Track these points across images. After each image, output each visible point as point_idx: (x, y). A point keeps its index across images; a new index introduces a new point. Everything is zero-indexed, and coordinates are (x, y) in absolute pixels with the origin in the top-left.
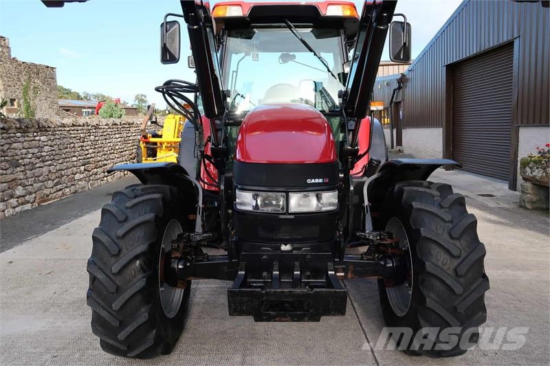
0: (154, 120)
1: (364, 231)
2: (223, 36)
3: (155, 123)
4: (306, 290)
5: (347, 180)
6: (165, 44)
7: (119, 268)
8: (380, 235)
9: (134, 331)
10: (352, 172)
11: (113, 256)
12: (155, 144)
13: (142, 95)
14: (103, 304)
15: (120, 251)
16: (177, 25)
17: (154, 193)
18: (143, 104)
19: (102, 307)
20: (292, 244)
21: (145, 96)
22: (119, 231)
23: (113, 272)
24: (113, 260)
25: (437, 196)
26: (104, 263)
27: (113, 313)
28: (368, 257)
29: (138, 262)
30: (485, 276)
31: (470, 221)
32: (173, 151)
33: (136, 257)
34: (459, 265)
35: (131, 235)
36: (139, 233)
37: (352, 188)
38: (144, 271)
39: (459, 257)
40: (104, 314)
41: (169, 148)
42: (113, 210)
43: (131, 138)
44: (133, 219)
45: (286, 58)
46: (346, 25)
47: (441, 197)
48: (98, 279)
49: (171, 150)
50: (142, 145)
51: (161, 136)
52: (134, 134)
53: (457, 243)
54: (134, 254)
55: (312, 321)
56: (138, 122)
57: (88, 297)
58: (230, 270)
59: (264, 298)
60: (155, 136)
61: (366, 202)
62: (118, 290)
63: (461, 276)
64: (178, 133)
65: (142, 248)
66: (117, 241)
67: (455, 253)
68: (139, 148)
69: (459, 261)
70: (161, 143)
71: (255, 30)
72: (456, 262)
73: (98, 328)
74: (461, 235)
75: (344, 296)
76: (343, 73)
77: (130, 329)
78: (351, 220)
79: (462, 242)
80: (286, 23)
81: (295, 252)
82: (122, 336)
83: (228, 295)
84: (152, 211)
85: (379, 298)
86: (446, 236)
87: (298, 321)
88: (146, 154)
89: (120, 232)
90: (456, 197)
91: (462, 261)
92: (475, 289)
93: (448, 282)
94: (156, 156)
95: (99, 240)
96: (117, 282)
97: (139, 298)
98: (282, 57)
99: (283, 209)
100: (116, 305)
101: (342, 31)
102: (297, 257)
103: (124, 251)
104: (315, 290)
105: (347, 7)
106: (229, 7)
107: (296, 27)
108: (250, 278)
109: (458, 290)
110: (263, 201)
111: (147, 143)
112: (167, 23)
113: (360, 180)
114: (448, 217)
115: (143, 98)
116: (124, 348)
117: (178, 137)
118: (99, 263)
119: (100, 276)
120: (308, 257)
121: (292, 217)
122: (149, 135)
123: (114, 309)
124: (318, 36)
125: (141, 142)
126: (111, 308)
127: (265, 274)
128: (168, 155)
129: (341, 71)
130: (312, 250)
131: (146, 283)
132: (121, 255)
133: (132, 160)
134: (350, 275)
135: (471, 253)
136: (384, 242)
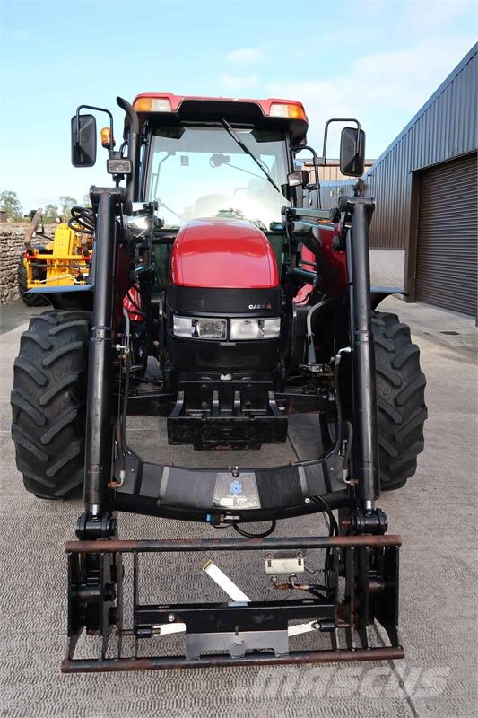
0: (40, 230)
1: (306, 363)
2: (146, 134)
3: (41, 233)
4: (247, 418)
5: (290, 306)
6: (78, 144)
7: (47, 399)
8: (323, 369)
9: (65, 466)
10: (294, 299)
11: (41, 386)
12: (44, 262)
13: (10, 193)
14: (31, 438)
15: (47, 381)
16: (92, 120)
17: (78, 319)
18: (13, 206)
19: (30, 441)
20: (232, 374)
21: (15, 194)
22: (45, 359)
23: (42, 403)
24: (40, 391)
25: (382, 326)
26: (31, 395)
27: (42, 447)
28: (311, 391)
29: (67, 394)
30: (423, 406)
31: (412, 351)
32: (68, 271)
33: (66, 388)
34: (399, 394)
35: (57, 365)
36: (67, 362)
37: (295, 315)
38: (75, 403)
39: (399, 387)
40: (32, 448)
41: (62, 268)
42: (35, 337)
43: (8, 254)
44: (59, 347)
45: (218, 161)
46: (292, 127)
47: (385, 326)
48: (24, 411)
49: (65, 270)
50: (27, 263)
51: (51, 252)
52: (12, 249)
53: (399, 373)
54: (64, 384)
55: (253, 449)
56: (17, 233)
57: (12, 431)
58: (162, 405)
59: (205, 426)
60: (44, 251)
61: (310, 333)
62: (47, 423)
63: (401, 405)
64: (74, 248)
65: (70, 378)
66: (43, 371)
67: (395, 382)
68: (21, 266)
69: (400, 390)
70: (51, 261)
71: (185, 128)
72: (396, 392)
73: (24, 464)
74: (403, 365)
75: (284, 424)
76: (288, 185)
77: (60, 464)
78: (293, 348)
79: (403, 372)
80: (223, 122)
81: (234, 381)
82: (50, 472)
83: (168, 424)
84: (78, 339)
85: (320, 439)
86: (388, 366)
87: (238, 449)
88: (31, 275)
89: (47, 361)
90: (400, 327)
91: (402, 391)
92: (414, 419)
93: (388, 411)
94: (45, 278)
95: (21, 369)
96: (45, 413)
97: (69, 432)
98: (213, 159)
99: (223, 336)
100: (45, 439)
101: (287, 135)
102: (236, 387)
103: (52, 382)
104: (256, 417)
105: (293, 107)
106: (154, 100)
107: (233, 127)
108: (189, 408)
109: (398, 419)
110: (203, 327)
111: (33, 260)
112: (80, 116)
113: (304, 309)
114: (391, 347)
115: (12, 196)
116: (52, 486)
117: (73, 254)
118: (24, 395)
119: (27, 408)
120: (249, 386)
121: (233, 344)
122: (36, 250)
123: (43, 443)
124: (259, 140)
125: (25, 260)
126: (40, 441)
127: (204, 403)
128: (61, 277)
129: (285, 182)
130: (252, 380)
131: (77, 416)
132: (49, 386)
133: (10, 283)
134: (290, 410)
135: (412, 382)
136: (327, 375)
